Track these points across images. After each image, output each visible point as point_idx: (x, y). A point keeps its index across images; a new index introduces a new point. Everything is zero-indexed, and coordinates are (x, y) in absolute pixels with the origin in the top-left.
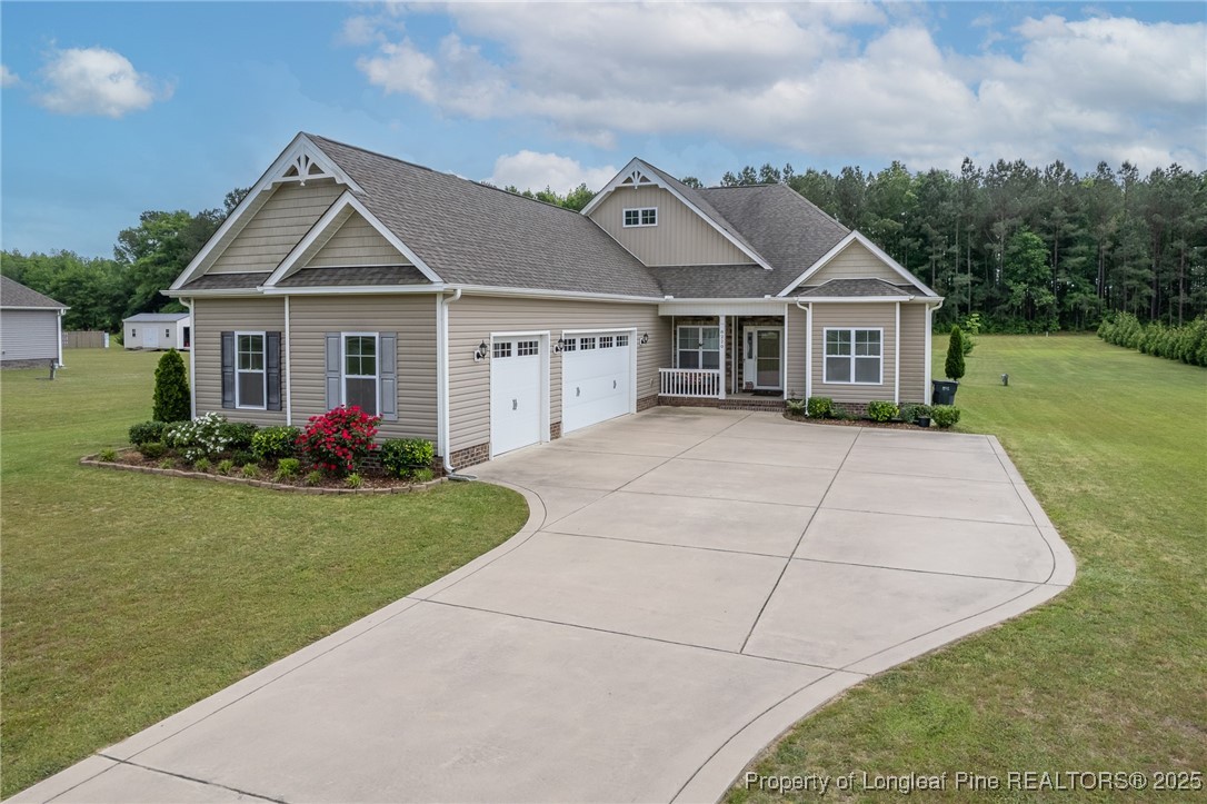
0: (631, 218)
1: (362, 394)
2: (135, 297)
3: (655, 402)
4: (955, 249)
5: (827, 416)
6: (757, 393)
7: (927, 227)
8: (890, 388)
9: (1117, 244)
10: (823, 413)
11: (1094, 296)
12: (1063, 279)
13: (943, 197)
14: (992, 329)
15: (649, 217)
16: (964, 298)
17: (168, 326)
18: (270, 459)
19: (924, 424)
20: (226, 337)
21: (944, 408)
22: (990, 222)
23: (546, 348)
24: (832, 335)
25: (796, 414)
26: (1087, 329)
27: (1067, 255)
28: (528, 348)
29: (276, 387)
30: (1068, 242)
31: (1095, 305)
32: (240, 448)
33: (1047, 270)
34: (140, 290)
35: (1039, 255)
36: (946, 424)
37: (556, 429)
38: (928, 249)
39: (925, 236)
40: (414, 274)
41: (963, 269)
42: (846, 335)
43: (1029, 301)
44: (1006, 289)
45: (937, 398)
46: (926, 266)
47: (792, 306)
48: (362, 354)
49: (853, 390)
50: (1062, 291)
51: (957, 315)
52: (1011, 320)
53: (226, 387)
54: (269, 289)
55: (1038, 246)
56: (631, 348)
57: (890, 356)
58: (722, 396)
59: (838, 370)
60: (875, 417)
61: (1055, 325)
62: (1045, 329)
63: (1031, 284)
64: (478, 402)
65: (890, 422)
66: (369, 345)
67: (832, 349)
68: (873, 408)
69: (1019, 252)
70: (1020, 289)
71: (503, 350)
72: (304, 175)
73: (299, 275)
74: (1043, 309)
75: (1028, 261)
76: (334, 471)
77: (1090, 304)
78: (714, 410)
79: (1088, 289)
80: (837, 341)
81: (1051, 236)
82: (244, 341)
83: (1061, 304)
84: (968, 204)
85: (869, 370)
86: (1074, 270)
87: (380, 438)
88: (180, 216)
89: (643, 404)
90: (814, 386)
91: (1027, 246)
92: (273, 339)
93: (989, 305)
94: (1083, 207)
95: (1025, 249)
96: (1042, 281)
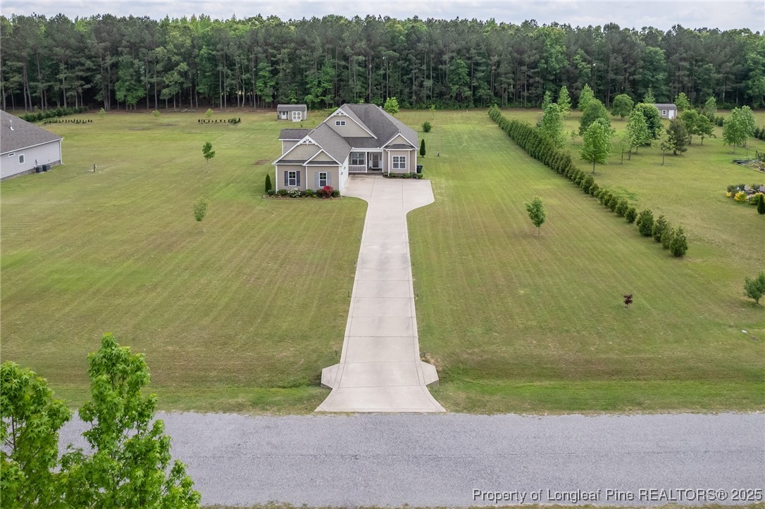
0: (338, 123)
1: (322, 183)
4: (424, 67)
5: (394, 177)
6: (373, 170)
7: (410, 56)
8: (407, 170)
9: (498, 66)
10: (393, 176)
11: (489, 91)
12: (475, 84)
13: (419, 40)
14: (442, 107)
15: (343, 123)
16: (429, 93)
19: (415, 178)
20: (286, 172)
21: (419, 174)
22: (441, 53)
24: (394, 158)
25: (386, 176)
26: (486, 107)
27: (476, 70)
29: (299, 182)
30: (477, 64)
31: (490, 95)
32: (303, 194)
33: (468, 79)
35: (464, 71)
36: (420, 178)
37: (344, 185)
38: (411, 67)
39: (409, 60)
40: (335, 163)
41: (428, 77)
42: (398, 158)
43: (459, 95)
44: (449, 88)
45: (418, 172)
46: (410, 76)
47: (384, 150)
48: (323, 176)
49: (399, 170)
50: (475, 89)
51: (425, 101)
52: (451, 103)
53: (286, 182)
54: (304, 165)
55: (463, 67)
57: (407, 162)
58: (367, 172)
59: (396, 166)
60: (404, 176)
61: (472, 104)
62: (467, 107)
63: (461, 85)
65: (408, 178)
66: (325, 174)
67: (394, 161)
68: (404, 174)
69: (455, 70)
70: (455, 88)
72: (307, 143)
73: (310, 162)
74: (466, 98)
75: (459, 74)
76: (328, 197)
77: (487, 95)
78: (364, 176)
79: (486, 88)
80: (396, 159)
81: (469, 62)
82: (290, 173)
83: (474, 95)
84: (431, 44)
85: (403, 166)
86: (480, 78)
87: (329, 191)
90: (390, 169)
91: (458, 66)
92: (298, 172)
93: (441, 95)
94: (484, 48)
95: (458, 68)
96: (466, 84)
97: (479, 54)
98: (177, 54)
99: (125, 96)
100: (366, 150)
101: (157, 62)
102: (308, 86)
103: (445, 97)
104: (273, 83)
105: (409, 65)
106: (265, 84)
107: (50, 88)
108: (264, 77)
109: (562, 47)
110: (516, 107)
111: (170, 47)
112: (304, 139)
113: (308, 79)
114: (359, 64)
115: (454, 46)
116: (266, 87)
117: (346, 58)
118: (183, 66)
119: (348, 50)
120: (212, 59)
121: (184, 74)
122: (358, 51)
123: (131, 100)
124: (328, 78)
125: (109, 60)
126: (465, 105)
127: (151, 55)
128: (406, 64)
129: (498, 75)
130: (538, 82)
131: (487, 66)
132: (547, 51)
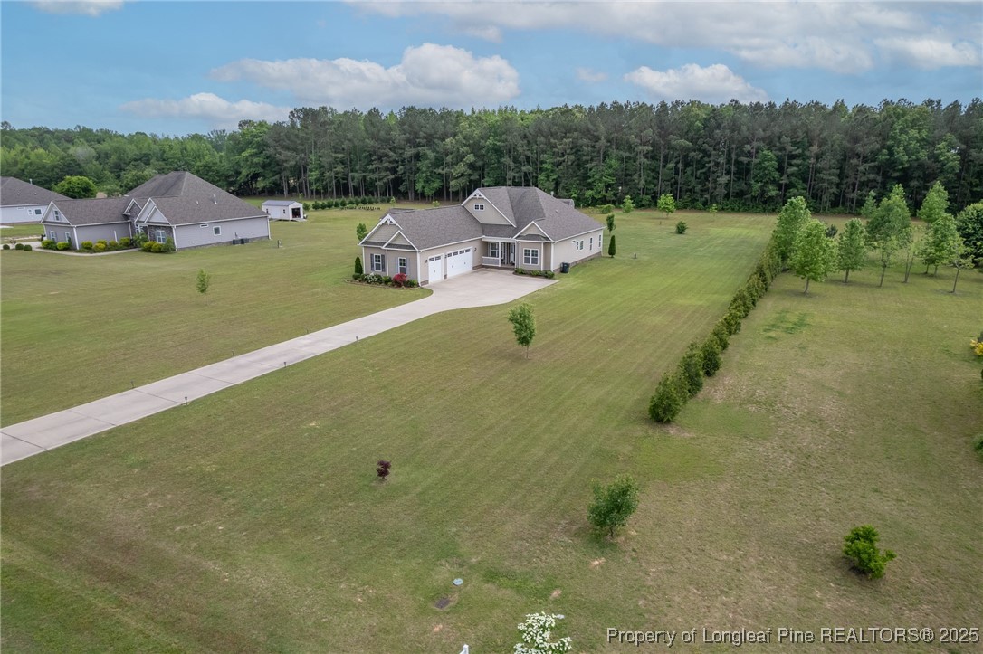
0: (477, 207)
1: (403, 270)
2: (241, 176)
3: (480, 267)
7: (706, 146)
8: (540, 266)
9: (819, 159)
10: (521, 272)
13: (718, 127)
15: (482, 207)
17: (285, 208)
18: (386, 283)
19: (546, 277)
20: (372, 255)
22: (745, 142)
23: (442, 258)
24: (526, 251)
25: (516, 272)
27: (790, 164)
28: (438, 258)
29: (384, 267)
30: (791, 156)
32: (379, 280)
33: (777, 175)
34: (244, 172)
35: (771, 165)
37: (445, 276)
38: (706, 159)
39: (704, 151)
40: (412, 247)
42: (529, 251)
44: (751, 186)
47: (517, 241)
48: (403, 262)
49: (531, 266)
52: (753, 205)
53: (372, 266)
54: (383, 247)
55: (771, 160)
56: (471, 252)
57: (540, 258)
58: (500, 266)
59: (527, 261)
63: (766, 182)
64: (426, 272)
65: (537, 276)
66: (404, 260)
67: (526, 254)
69: (760, 163)
70: (757, 186)
71: (432, 260)
72: (389, 223)
73: (389, 245)
74: (771, 198)
75: (765, 169)
76: (400, 286)
78: (496, 269)
80: (527, 253)
81: (780, 154)
82: (376, 257)
84: (733, 131)
85: (535, 261)
86: (792, 174)
87: (407, 279)
88: (262, 124)
89: (474, 268)
90: (520, 264)
91: (765, 158)
92: (383, 256)
93: (740, 194)
94: (800, 134)
95: (763, 161)
96: (774, 182)
97: (794, 144)
98: (465, 145)
99: (423, 187)
100: (500, 240)
101: (447, 155)
102: (589, 181)
103: (746, 197)
104: (555, 177)
105: (702, 157)
106: (548, 177)
107: (364, 177)
108: (547, 169)
109: (920, 131)
110: (839, 213)
111: (460, 137)
112: (385, 219)
113: (590, 173)
114: (646, 156)
115: (760, 133)
116: (548, 180)
117: (631, 148)
118: (471, 158)
119: (633, 139)
120: (497, 151)
121: (471, 166)
122: (645, 140)
123: (428, 192)
124: (611, 171)
125: (409, 152)
126: (772, 207)
127: (441, 146)
128: (700, 156)
129: (819, 171)
130: (875, 180)
131: (804, 159)
132: (893, 138)
